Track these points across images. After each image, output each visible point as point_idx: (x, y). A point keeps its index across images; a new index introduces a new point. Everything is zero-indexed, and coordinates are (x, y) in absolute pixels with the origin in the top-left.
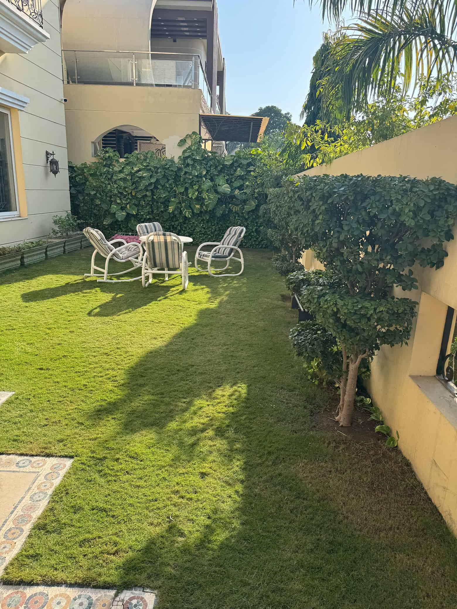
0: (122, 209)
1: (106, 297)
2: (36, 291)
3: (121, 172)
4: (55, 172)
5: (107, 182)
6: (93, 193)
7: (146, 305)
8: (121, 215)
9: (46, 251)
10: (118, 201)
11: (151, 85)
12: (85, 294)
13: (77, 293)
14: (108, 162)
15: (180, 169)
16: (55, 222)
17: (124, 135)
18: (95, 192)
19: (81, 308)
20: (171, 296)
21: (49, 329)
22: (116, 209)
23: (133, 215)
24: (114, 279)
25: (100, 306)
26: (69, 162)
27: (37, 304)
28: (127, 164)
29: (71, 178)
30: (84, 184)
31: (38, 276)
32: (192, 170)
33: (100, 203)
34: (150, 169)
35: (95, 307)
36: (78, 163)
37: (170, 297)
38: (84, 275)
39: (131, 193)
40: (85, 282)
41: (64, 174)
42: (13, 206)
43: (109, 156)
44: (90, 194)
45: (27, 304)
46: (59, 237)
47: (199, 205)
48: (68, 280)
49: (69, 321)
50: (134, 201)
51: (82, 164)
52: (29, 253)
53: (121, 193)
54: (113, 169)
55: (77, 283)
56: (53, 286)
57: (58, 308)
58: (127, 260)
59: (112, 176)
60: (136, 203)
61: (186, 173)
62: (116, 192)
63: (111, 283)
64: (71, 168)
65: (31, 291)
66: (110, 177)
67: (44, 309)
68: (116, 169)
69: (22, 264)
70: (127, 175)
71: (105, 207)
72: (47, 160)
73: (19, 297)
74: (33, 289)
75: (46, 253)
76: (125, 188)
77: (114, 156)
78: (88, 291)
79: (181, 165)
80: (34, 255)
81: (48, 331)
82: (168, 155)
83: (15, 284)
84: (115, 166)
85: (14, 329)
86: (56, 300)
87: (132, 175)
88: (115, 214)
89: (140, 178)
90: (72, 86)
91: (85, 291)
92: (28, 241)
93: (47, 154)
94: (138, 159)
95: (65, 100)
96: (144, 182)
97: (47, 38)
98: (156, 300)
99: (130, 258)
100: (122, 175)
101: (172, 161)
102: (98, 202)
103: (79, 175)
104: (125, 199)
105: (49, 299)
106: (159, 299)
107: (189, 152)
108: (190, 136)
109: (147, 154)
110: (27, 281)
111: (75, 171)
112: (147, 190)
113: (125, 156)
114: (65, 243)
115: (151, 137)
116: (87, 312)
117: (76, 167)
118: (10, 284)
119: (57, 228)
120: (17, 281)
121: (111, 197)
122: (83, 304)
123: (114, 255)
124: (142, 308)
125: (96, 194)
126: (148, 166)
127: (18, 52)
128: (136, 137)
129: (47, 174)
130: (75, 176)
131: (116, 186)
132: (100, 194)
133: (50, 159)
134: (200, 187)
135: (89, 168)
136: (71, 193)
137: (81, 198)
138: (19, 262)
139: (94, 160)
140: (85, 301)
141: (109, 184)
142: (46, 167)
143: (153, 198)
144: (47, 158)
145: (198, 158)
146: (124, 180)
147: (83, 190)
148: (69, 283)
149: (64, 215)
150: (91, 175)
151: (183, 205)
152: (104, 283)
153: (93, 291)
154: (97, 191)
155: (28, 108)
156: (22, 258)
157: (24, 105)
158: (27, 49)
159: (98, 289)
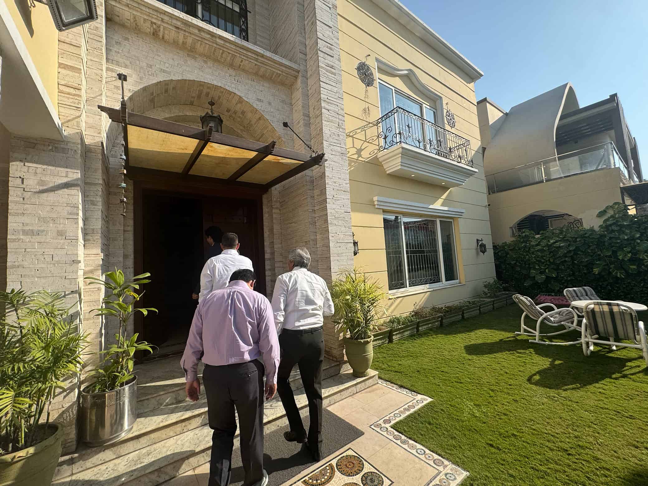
0: (541, 273)
1: (544, 363)
2: (475, 344)
3: (537, 245)
4: (484, 252)
5: (525, 254)
6: (513, 262)
7: (598, 383)
8: (540, 278)
9: (480, 308)
10: (537, 267)
11: (561, 178)
12: (520, 355)
13: (511, 352)
14: (526, 239)
15: (602, 236)
16: (485, 286)
17: (536, 217)
18: (515, 262)
19: (519, 371)
20: (632, 374)
21: (493, 390)
22: (534, 273)
23: (553, 278)
24: (546, 340)
25: (539, 373)
26: (493, 243)
27: (478, 359)
28: (543, 239)
29: (495, 253)
30: (506, 256)
31: (476, 329)
32: (619, 235)
33: (519, 269)
34: (568, 240)
35: (534, 372)
36: (500, 243)
37: (631, 377)
38: (514, 332)
39: (549, 260)
40: (517, 340)
41: (490, 252)
42: (456, 277)
43: (525, 235)
44: (511, 263)
45: (470, 357)
46: (489, 297)
47: (635, 265)
48: (501, 337)
49: (510, 385)
50: (552, 266)
51: (503, 243)
52: (467, 310)
53: (540, 261)
54: (530, 244)
55: (510, 341)
56: (489, 341)
57: (497, 367)
58: (559, 324)
59: (530, 249)
60: (555, 267)
61: (611, 238)
62: (534, 260)
63: (544, 345)
64: (495, 247)
65: (471, 343)
66: (527, 250)
67: (484, 365)
68: (533, 243)
69: (463, 317)
70: (544, 247)
71: (524, 272)
72: (478, 244)
73: (463, 348)
74: (473, 342)
75: (479, 309)
76: (542, 257)
77: (530, 234)
78: (522, 351)
79: (603, 232)
80: (471, 311)
81: (492, 394)
82: (586, 226)
83: (458, 335)
84: (532, 241)
85: (462, 383)
86: (494, 356)
87: (549, 246)
88: (534, 277)
89: (557, 247)
90: (493, 196)
91: (519, 351)
92: (466, 300)
93: (478, 240)
94: (553, 233)
95: (489, 205)
96: (562, 250)
97: (476, 172)
98: (611, 378)
99: (562, 323)
100: (539, 247)
101: (592, 230)
102: (518, 269)
103: (501, 251)
104: (544, 265)
105: (487, 354)
106: (614, 376)
107: (612, 220)
108: (611, 207)
109: (562, 228)
110: (468, 333)
111: (497, 249)
112: (566, 257)
113: (540, 233)
114: (493, 302)
115: (563, 215)
116: (527, 378)
117: (498, 245)
118: (455, 334)
119: (486, 290)
120: (460, 332)
121: (529, 264)
122: (520, 366)
123: (545, 319)
124: (594, 385)
125: (515, 263)
126: (565, 237)
127: (458, 185)
128: (546, 217)
129: (478, 254)
130: (498, 252)
131: (533, 256)
132: (520, 263)
133: (480, 244)
134: (633, 248)
135: (509, 246)
136: (495, 264)
137: (503, 267)
138: (461, 316)
139: (514, 239)
140: (521, 363)
141: (527, 255)
142: (477, 249)
143: (573, 262)
144: (478, 243)
145: (625, 224)
146: (542, 251)
147: (505, 260)
148: (502, 339)
149: (492, 281)
150: (511, 250)
151: (612, 266)
152: (537, 343)
153: (527, 352)
154: (517, 260)
155: (464, 216)
156: (463, 313)
157: (463, 214)
158: (463, 182)
159: (532, 350)
